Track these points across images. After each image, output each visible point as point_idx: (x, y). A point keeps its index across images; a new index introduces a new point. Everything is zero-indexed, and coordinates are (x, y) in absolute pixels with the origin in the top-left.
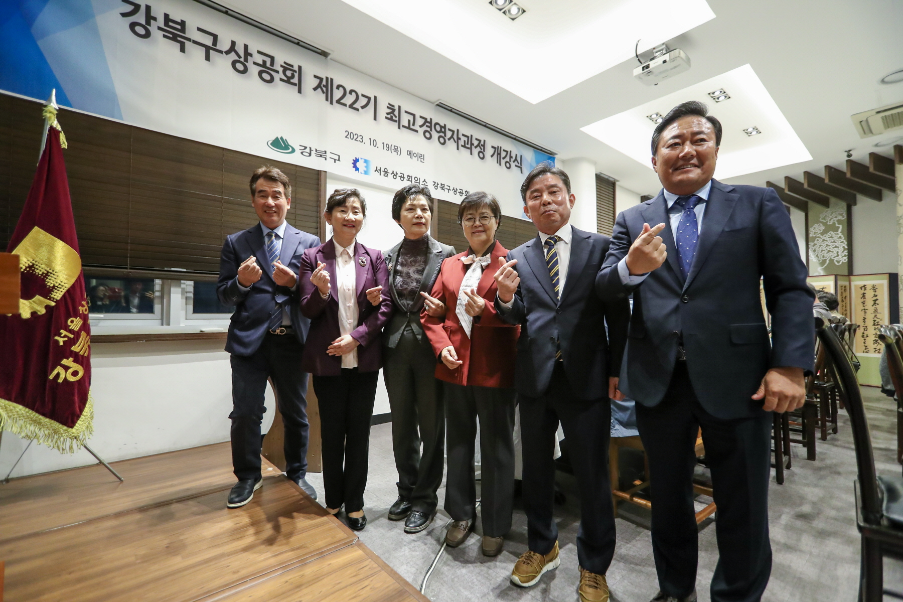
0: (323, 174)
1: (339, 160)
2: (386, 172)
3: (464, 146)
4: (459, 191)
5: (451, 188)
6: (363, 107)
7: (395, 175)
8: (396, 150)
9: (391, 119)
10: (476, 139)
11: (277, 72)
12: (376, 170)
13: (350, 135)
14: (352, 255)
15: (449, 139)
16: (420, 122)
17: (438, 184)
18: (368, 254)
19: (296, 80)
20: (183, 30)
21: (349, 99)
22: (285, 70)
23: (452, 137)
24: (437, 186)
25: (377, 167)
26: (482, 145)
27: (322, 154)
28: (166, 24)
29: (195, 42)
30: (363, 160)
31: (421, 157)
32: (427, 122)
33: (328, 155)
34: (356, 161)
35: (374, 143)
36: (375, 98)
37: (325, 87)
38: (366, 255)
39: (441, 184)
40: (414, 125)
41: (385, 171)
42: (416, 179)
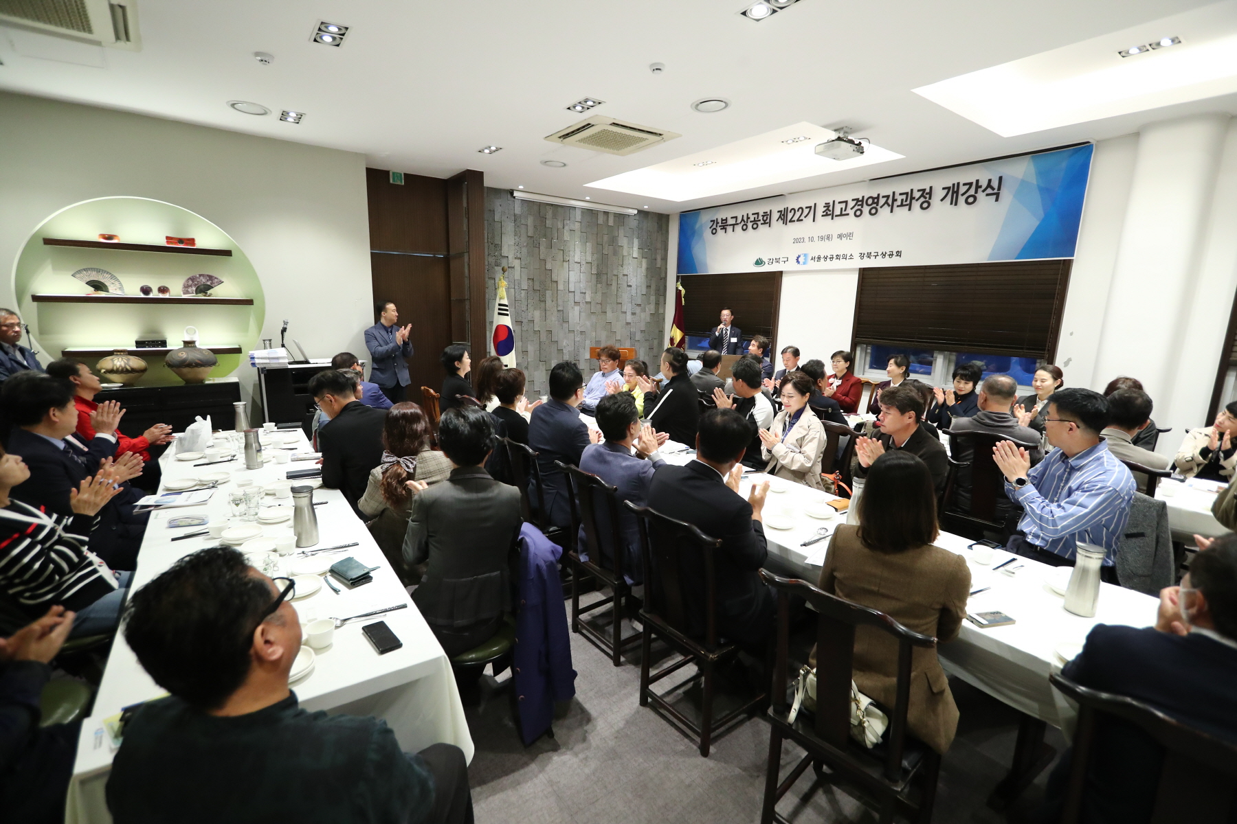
1: (788, 261)
2: (820, 259)
3: (902, 205)
4: (889, 253)
5: (879, 254)
6: (805, 217)
7: (826, 258)
8: (828, 238)
9: (827, 215)
10: (919, 191)
11: (760, 220)
12: (812, 259)
13: (797, 241)
15: (881, 207)
16: (851, 204)
17: (864, 254)
19: (768, 221)
20: (726, 222)
21: (798, 214)
22: (763, 216)
23: (886, 203)
24: (863, 256)
25: (812, 257)
26: (927, 194)
27: (778, 261)
28: (722, 223)
29: (730, 225)
30: (803, 255)
31: (850, 235)
32: (859, 202)
33: (781, 259)
34: (799, 257)
35: (811, 239)
36: (815, 204)
37: (783, 216)
39: (868, 253)
40: (845, 210)
41: (818, 258)
42: (844, 256)
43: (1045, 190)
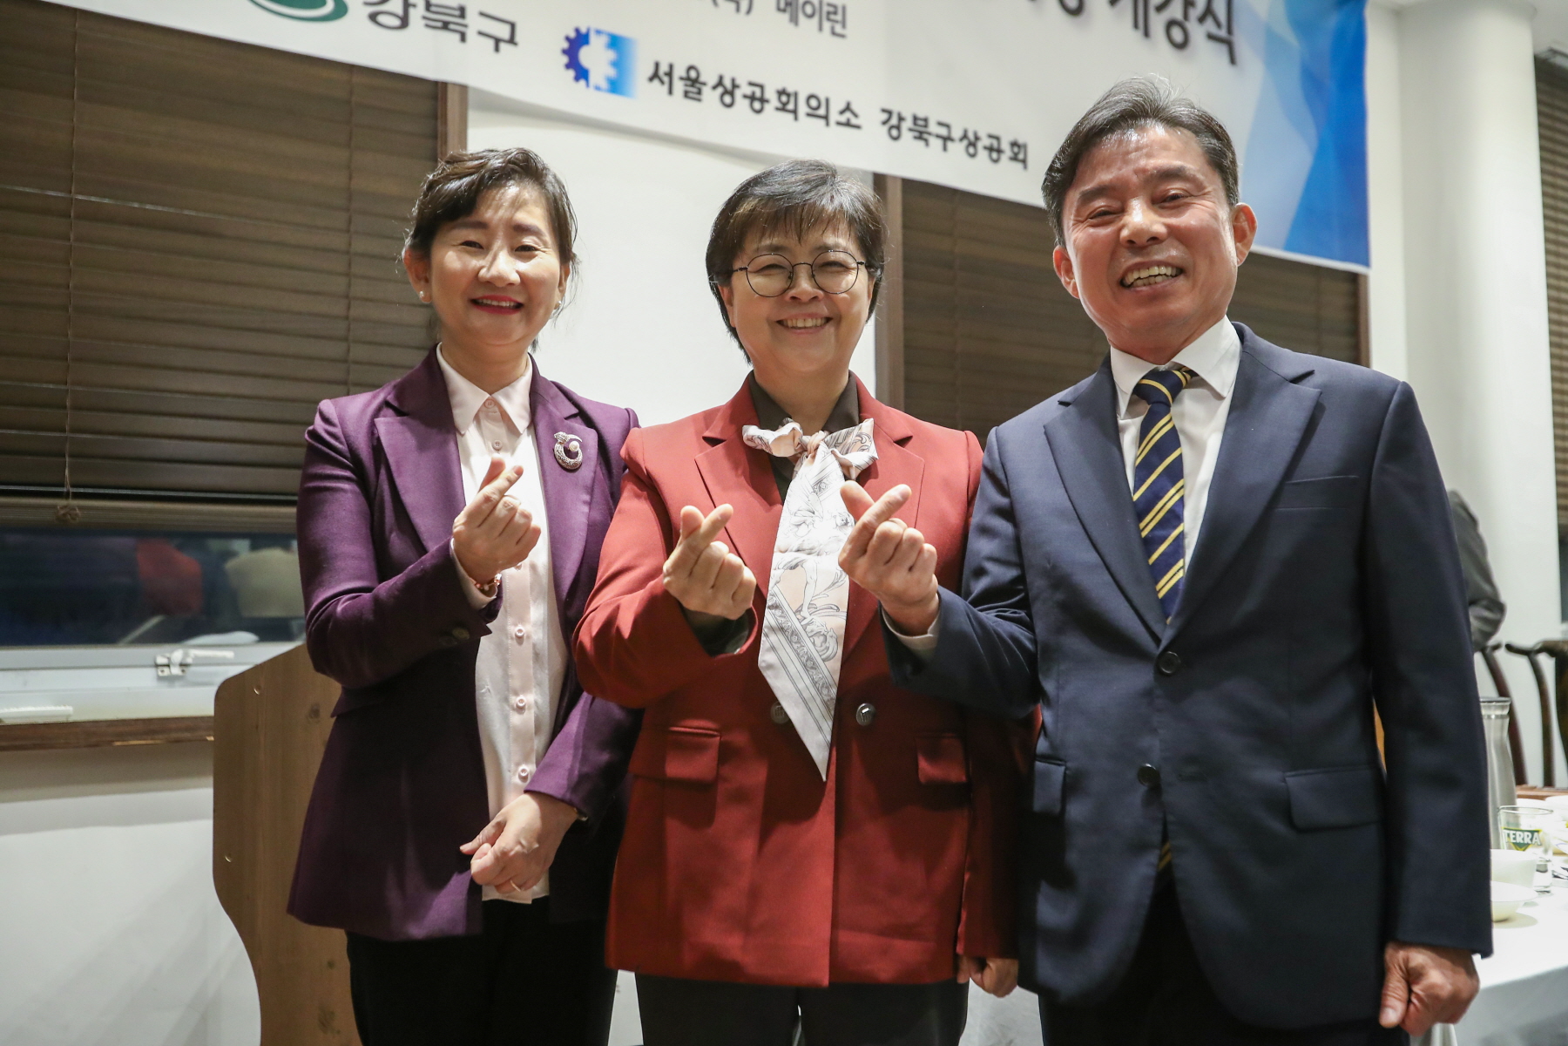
0: (453, 98)
1: (512, 41)
2: (694, 84)
4: (986, 141)
5: (957, 133)
7: (728, 91)
12: (655, 76)
14: (522, 423)
17: (901, 119)
18: (589, 422)
24: (898, 128)
25: (657, 65)
27: (449, 20)
30: (603, 40)
31: (832, 16)
33: (474, 23)
34: (577, 42)
38: (578, 424)
39: (915, 119)
41: (688, 78)
42: (814, 103)
43: (1311, 81)
